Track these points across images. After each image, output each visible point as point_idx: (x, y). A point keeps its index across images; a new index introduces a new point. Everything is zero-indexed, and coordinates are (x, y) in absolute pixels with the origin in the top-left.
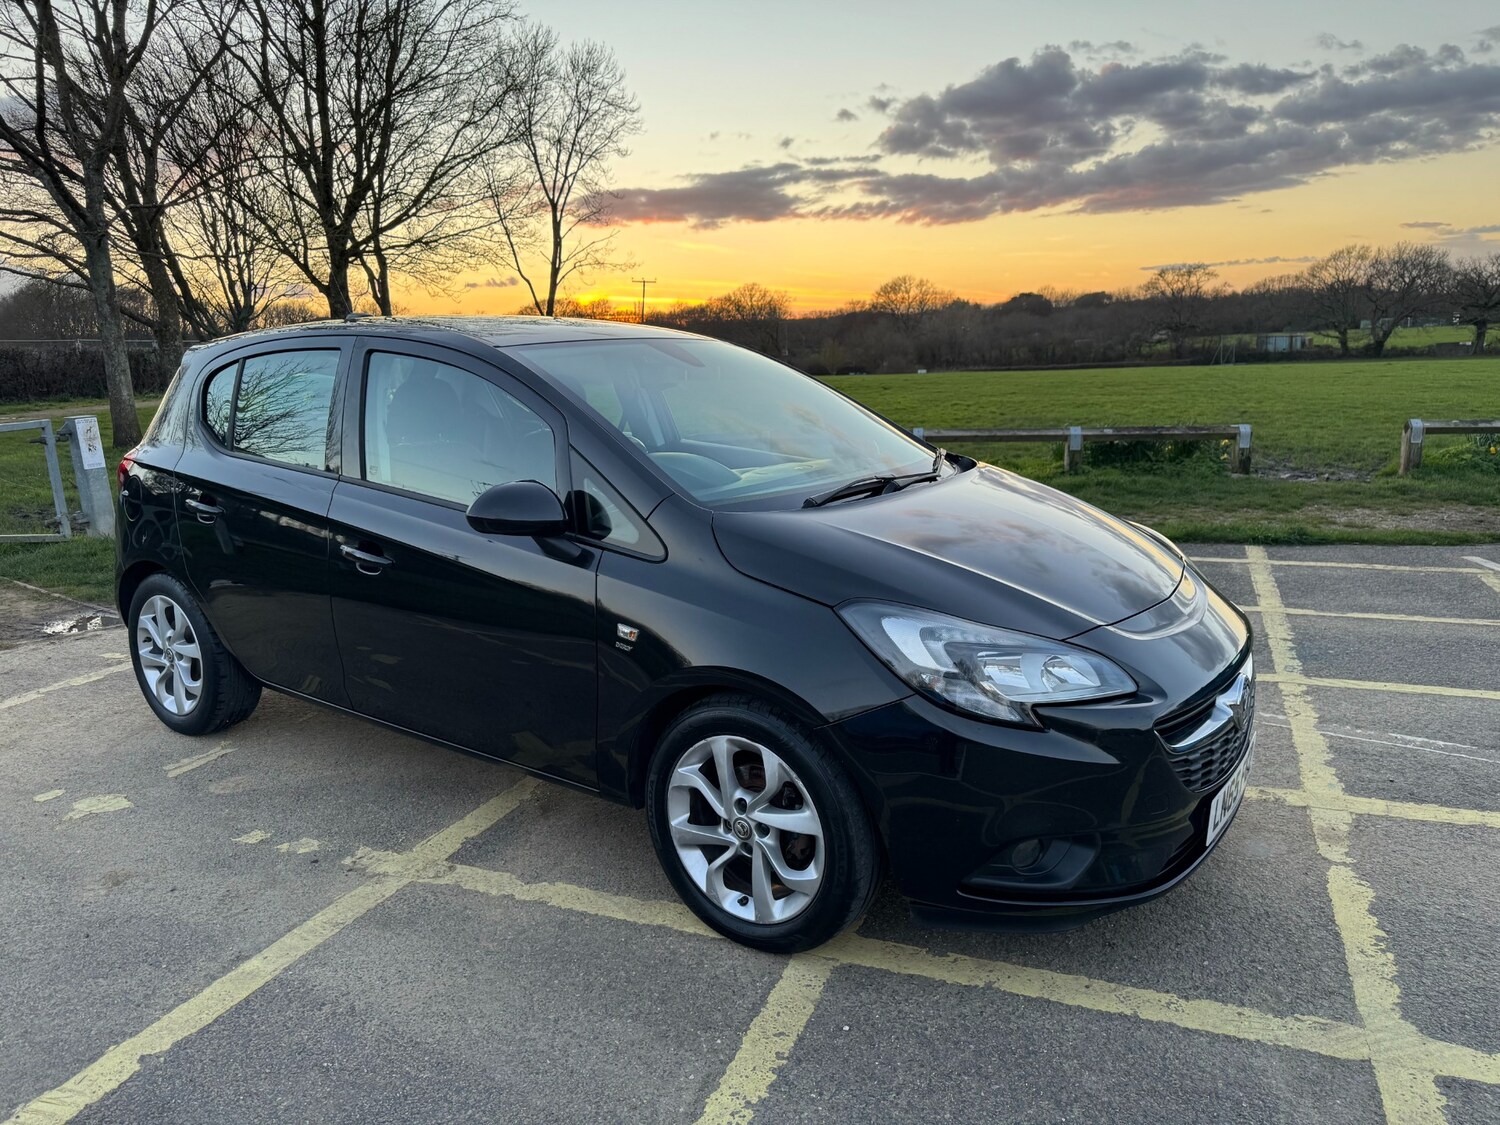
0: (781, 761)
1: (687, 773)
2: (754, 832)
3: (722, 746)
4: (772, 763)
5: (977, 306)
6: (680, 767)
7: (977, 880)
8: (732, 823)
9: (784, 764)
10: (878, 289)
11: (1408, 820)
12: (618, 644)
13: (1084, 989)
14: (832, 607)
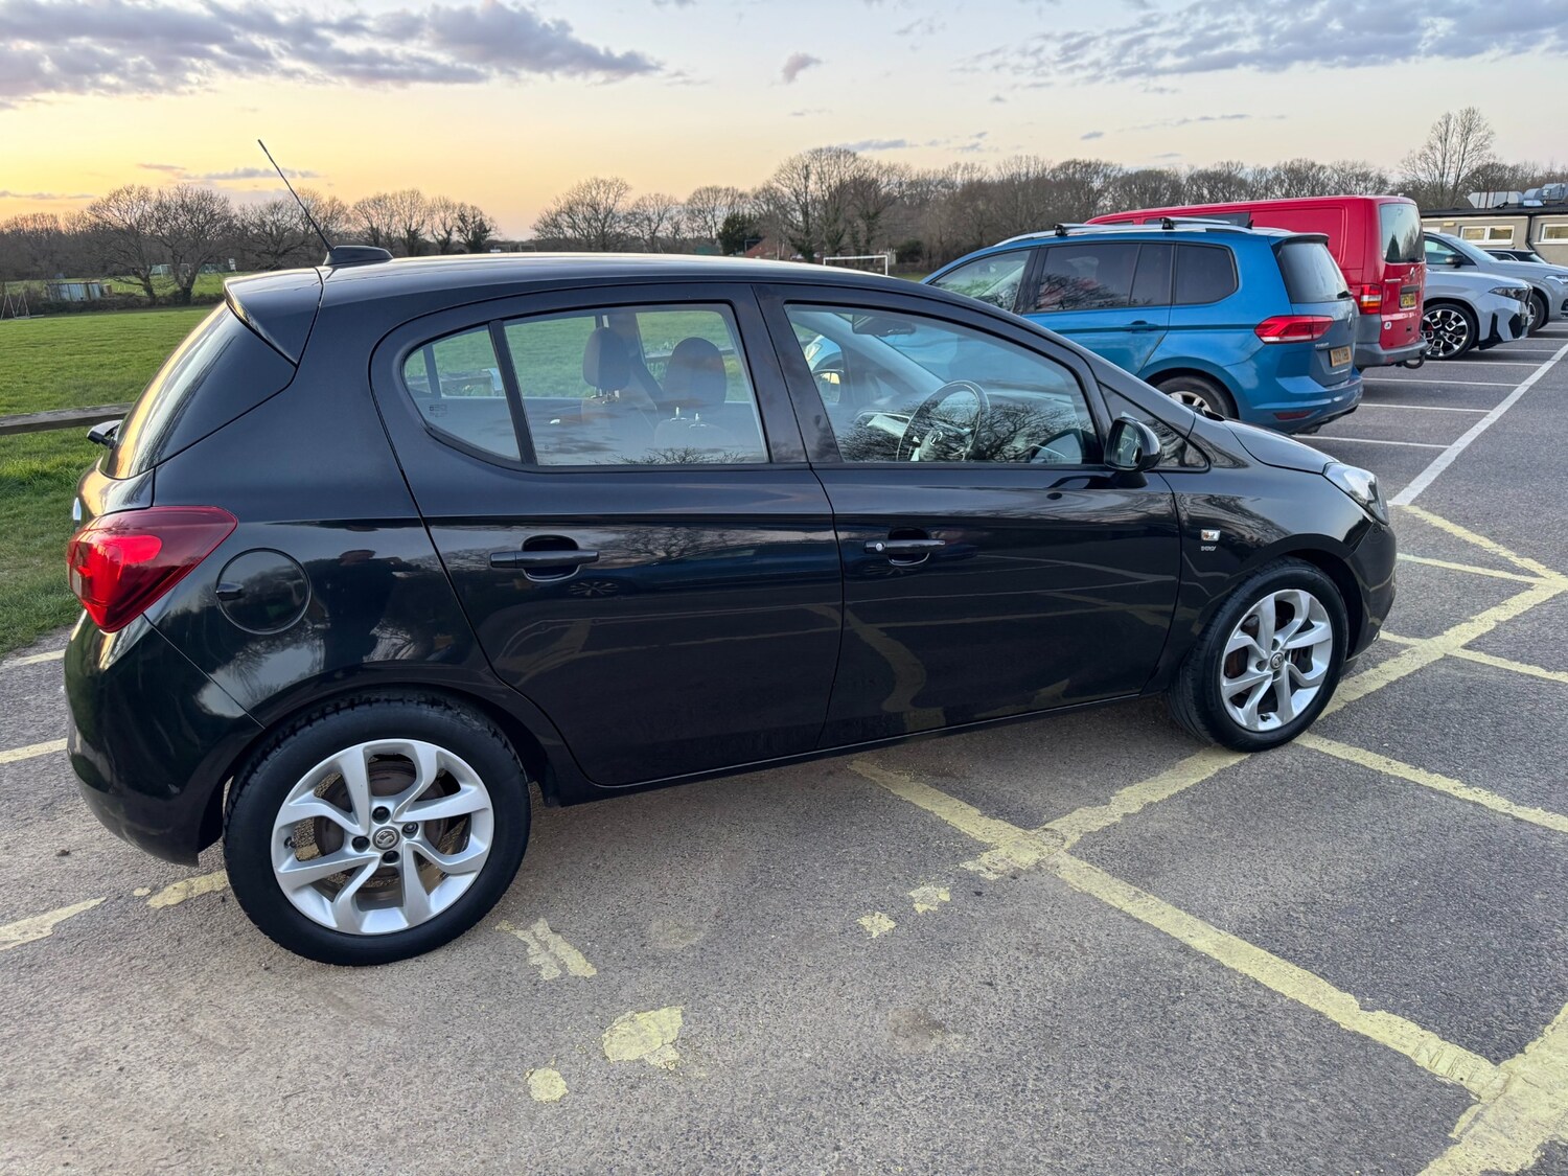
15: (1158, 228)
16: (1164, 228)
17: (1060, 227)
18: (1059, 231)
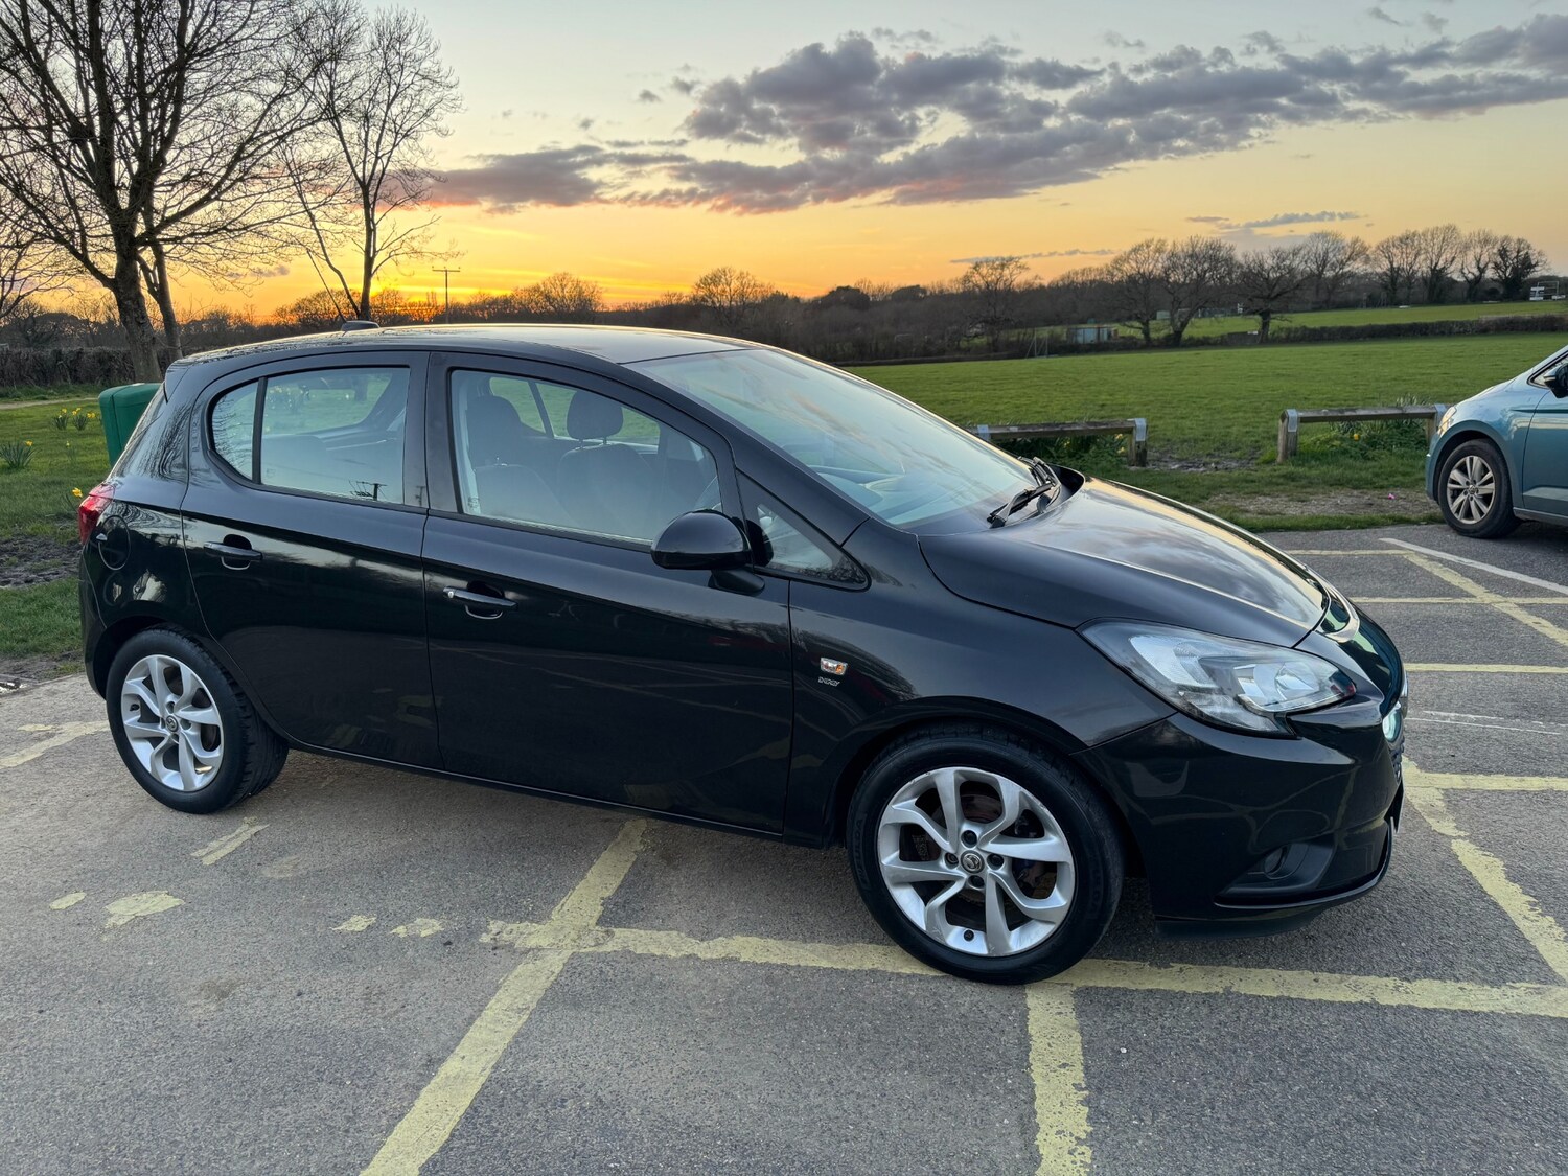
0: (1023, 790)
1: (903, 809)
2: (986, 863)
3: (946, 779)
4: (1012, 793)
5: (796, 300)
6: (894, 803)
7: (1235, 889)
8: (959, 857)
9: (1027, 792)
11: (1488, 791)
12: (821, 680)
13: (1314, 983)
14: (1073, 629)
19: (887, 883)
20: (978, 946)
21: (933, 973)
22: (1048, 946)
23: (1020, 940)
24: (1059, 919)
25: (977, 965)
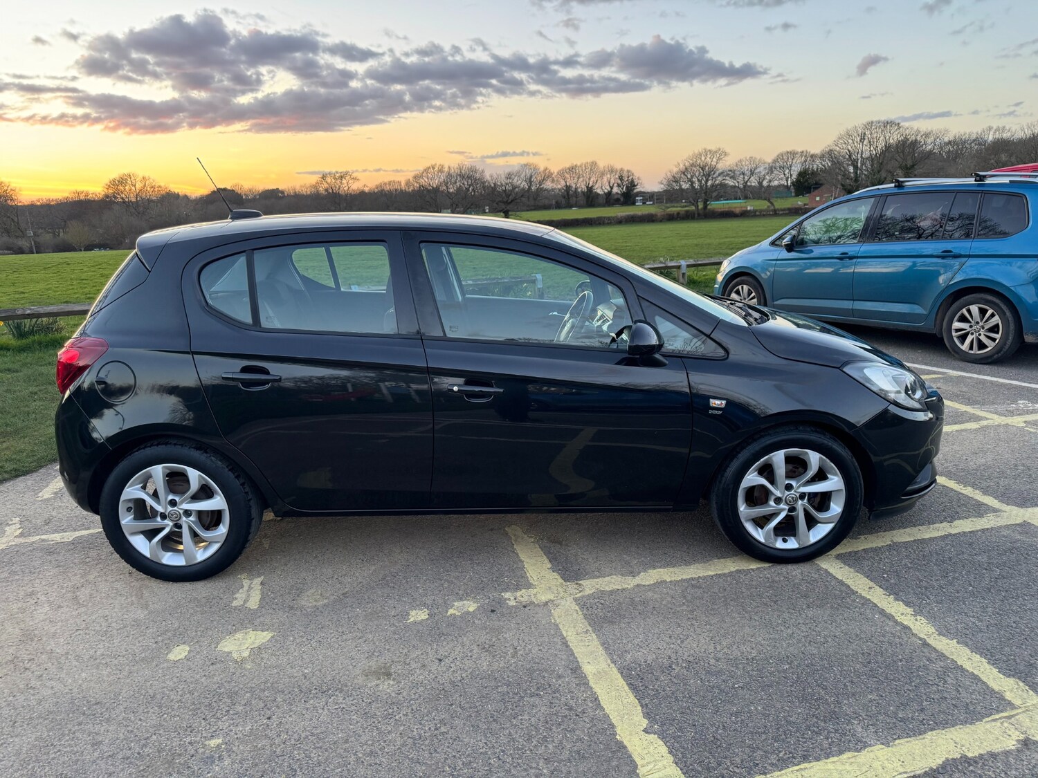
0: (821, 455)
1: (752, 478)
2: (798, 499)
3: (779, 457)
4: (814, 459)
6: (747, 476)
8: (783, 498)
9: (823, 457)
10: (107, 181)
12: (711, 412)
14: (838, 368)
15: (971, 181)
16: (976, 181)
17: (898, 181)
18: (897, 184)
19: (743, 520)
20: (792, 544)
21: (767, 565)
22: (831, 535)
23: (814, 536)
24: (836, 520)
25: (793, 554)
